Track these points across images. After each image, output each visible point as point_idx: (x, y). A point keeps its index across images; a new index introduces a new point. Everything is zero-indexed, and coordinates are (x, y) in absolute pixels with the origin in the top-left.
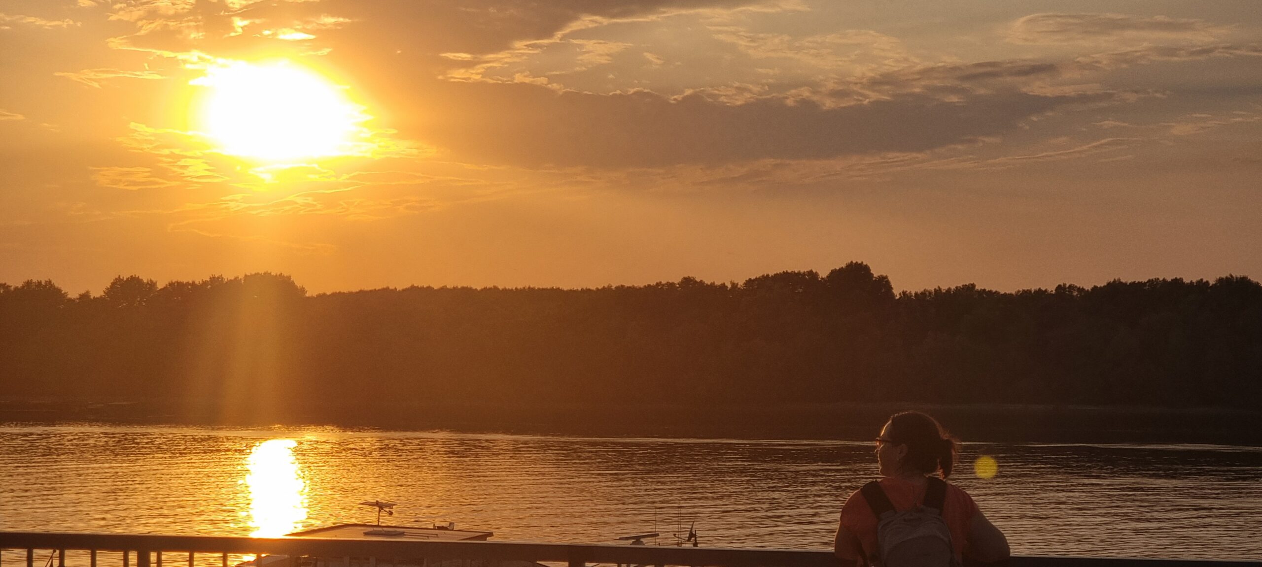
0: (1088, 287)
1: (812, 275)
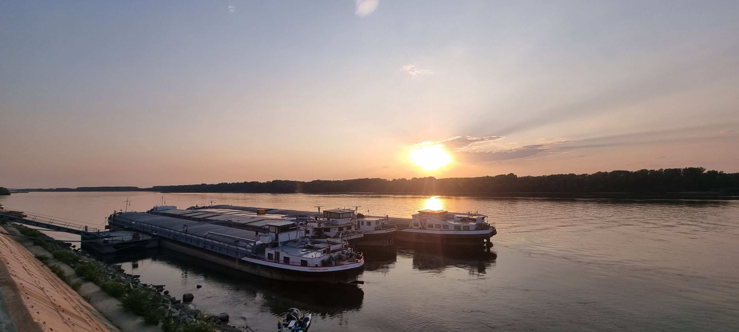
0: (548, 176)
1: (505, 175)
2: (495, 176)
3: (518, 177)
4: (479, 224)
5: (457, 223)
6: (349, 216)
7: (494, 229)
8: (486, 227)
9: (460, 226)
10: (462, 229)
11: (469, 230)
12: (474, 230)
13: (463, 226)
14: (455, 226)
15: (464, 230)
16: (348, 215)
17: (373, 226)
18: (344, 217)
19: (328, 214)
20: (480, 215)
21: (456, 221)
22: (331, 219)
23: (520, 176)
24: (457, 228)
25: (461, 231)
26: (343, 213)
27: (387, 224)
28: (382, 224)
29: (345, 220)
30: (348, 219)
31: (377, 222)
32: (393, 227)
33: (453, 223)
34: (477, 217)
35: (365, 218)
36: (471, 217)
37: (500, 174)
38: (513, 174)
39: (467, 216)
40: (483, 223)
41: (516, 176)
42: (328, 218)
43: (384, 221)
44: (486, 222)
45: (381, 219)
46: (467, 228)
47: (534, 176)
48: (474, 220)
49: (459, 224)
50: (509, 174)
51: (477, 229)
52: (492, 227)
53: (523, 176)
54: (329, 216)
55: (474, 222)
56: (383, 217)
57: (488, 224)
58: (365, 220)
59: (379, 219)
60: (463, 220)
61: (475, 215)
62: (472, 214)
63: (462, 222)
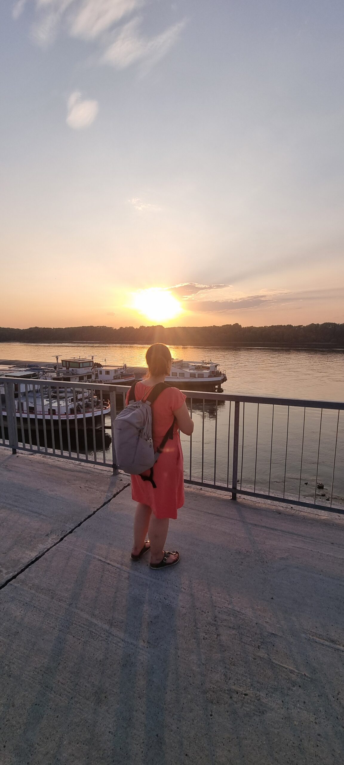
2: (221, 326)
3: (242, 327)
4: (212, 371)
5: (191, 371)
6: (89, 366)
7: (225, 376)
8: (218, 374)
9: (195, 374)
10: (197, 376)
11: (203, 377)
12: (208, 377)
13: (198, 374)
14: (190, 374)
15: (198, 377)
16: (88, 364)
17: (112, 375)
18: (84, 366)
19: (67, 364)
20: (213, 363)
21: (191, 369)
22: (71, 369)
23: (244, 327)
24: (193, 376)
25: (196, 378)
26: (83, 362)
27: (125, 373)
28: (121, 373)
29: (85, 369)
30: (88, 368)
31: (116, 371)
32: (131, 376)
33: (188, 371)
34: (210, 365)
35: (103, 367)
36: (205, 365)
37: (226, 324)
38: (238, 324)
39: (201, 364)
40: (216, 370)
41: (240, 326)
42: (68, 367)
43: (123, 370)
44: (218, 369)
45: (119, 368)
46: (201, 376)
47: (257, 327)
48: (208, 368)
49: (194, 372)
50: (234, 324)
51: (209, 377)
52: (223, 374)
53: (247, 326)
54: (68, 365)
55: (208, 370)
56: (121, 367)
57: (219, 372)
58: (102, 369)
59: (117, 368)
60: (198, 368)
61: (208, 364)
62: (206, 362)
63: (196, 370)
